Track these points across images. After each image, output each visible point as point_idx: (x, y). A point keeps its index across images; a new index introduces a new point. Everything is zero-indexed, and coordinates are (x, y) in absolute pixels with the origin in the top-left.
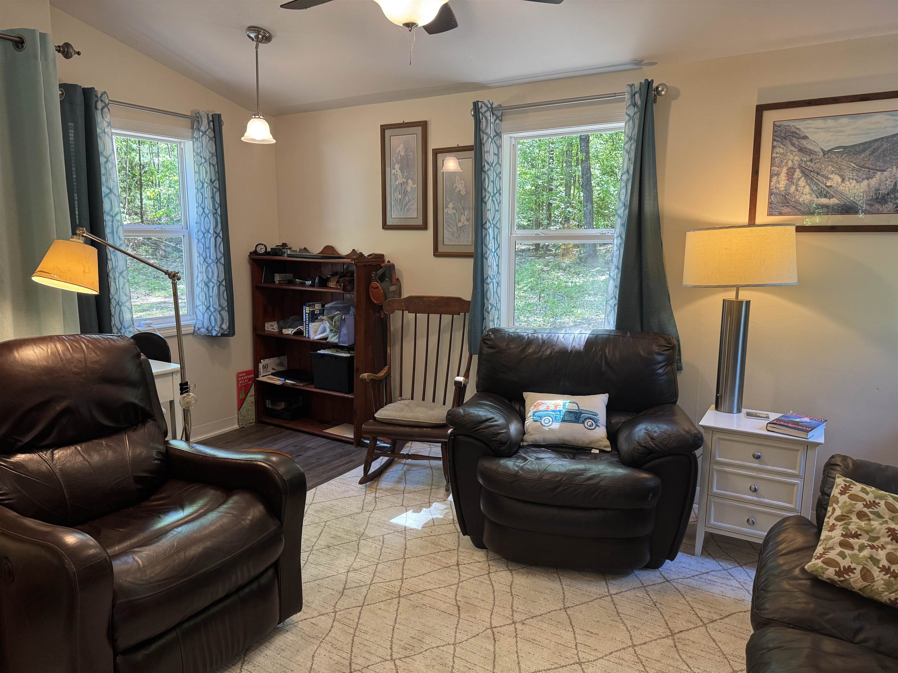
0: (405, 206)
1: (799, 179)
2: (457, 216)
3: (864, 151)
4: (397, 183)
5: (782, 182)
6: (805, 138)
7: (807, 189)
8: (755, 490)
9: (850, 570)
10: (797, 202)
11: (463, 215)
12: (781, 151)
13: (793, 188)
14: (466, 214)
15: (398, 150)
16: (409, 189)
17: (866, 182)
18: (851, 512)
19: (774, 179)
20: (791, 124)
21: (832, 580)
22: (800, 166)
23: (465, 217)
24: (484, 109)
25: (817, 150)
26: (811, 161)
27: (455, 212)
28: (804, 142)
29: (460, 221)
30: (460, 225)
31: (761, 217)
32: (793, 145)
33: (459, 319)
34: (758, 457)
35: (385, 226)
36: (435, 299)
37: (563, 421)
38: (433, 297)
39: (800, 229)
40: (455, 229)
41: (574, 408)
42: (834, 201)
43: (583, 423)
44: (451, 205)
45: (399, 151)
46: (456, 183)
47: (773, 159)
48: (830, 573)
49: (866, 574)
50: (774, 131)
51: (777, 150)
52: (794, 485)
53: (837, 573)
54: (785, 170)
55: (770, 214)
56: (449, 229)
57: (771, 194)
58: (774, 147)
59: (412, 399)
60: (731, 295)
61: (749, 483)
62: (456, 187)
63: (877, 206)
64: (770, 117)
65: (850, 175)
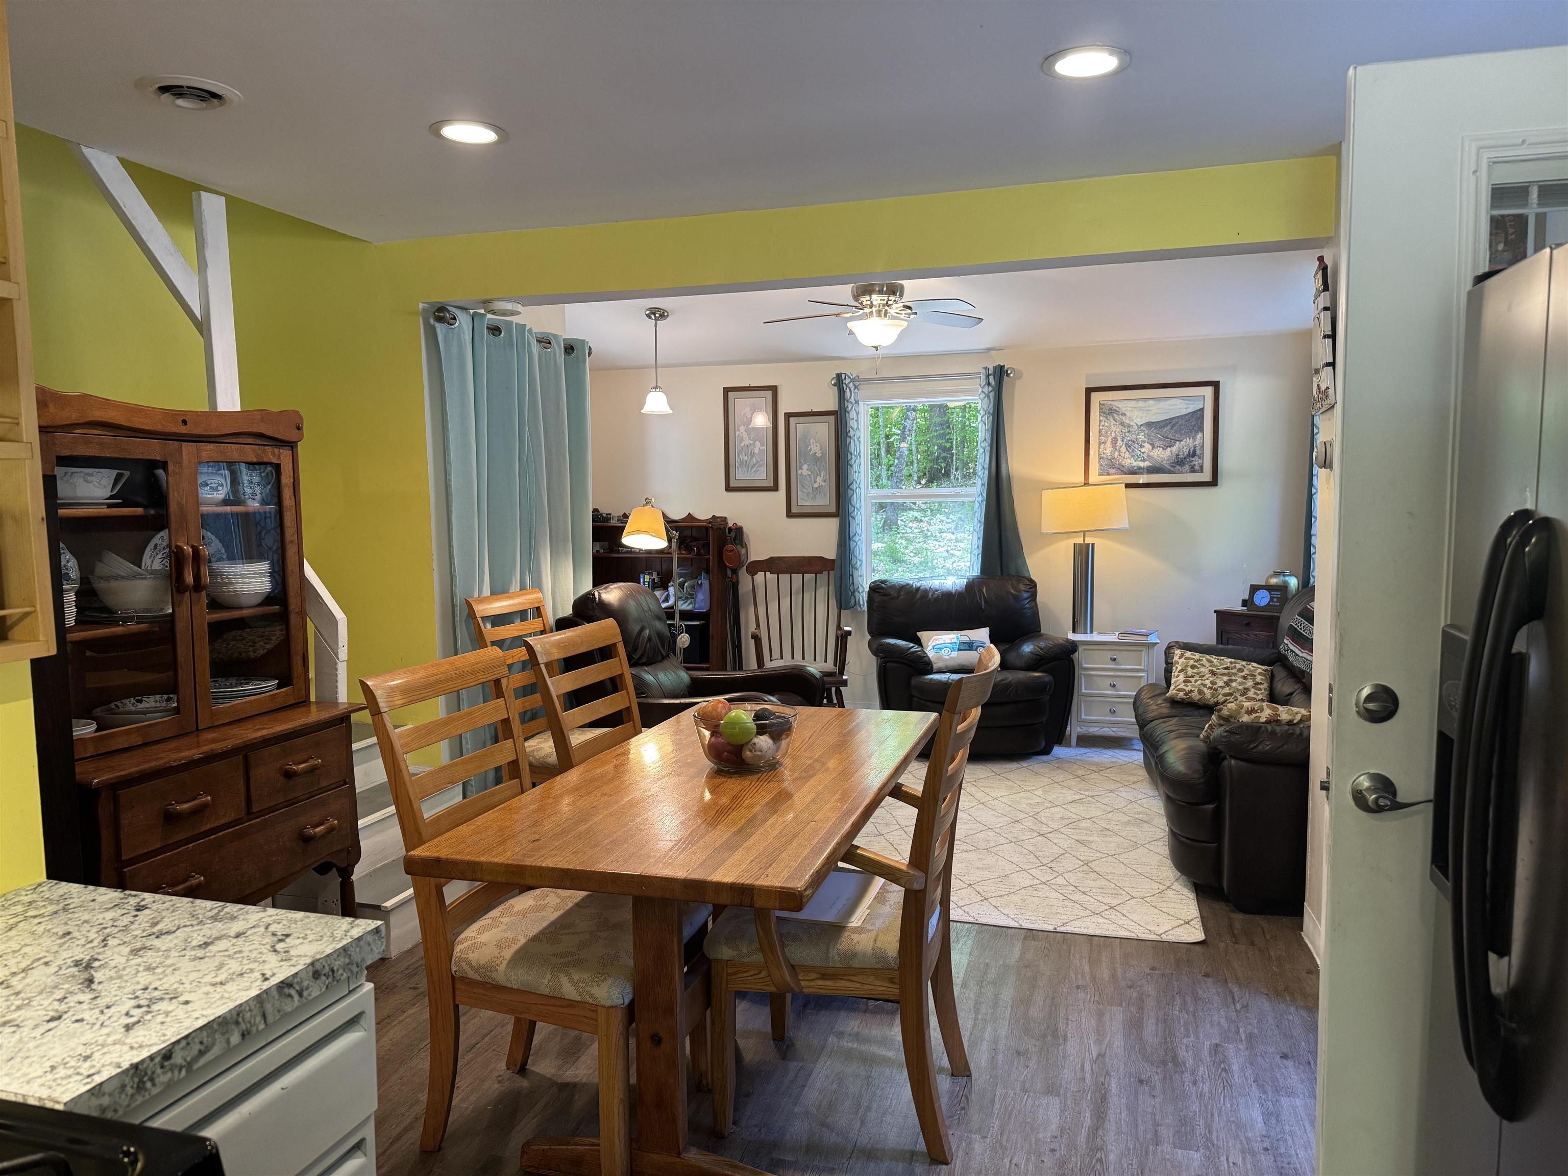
0: (753, 467)
1: (1121, 447)
2: (812, 477)
3: (1165, 426)
4: (742, 445)
5: (1109, 450)
6: (1124, 414)
7: (1127, 455)
8: (1114, 686)
9: (1191, 691)
10: (1120, 464)
11: (819, 476)
12: (1106, 424)
13: (1117, 453)
14: (822, 475)
15: (744, 412)
16: (756, 451)
17: (1169, 449)
18: (1187, 666)
19: (1102, 446)
20: (1112, 403)
21: (1183, 699)
22: (1121, 437)
23: (822, 478)
24: (847, 381)
25: (1133, 424)
26: (1129, 432)
27: (810, 473)
28: (1123, 418)
29: (815, 482)
30: (816, 485)
31: (1094, 478)
32: (1115, 419)
33: (822, 578)
34: (1115, 660)
35: (728, 488)
37: (959, 650)
38: (795, 557)
39: (1128, 486)
40: (811, 491)
41: (966, 639)
42: (1147, 464)
43: (976, 650)
44: (805, 467)
45: (745, 414)
46: (811, 445)
47: (1100, 431)
48: (1181, 694)
49: (1200, 692)
50: (1100, 409)
51: (1103, 423)
52: (1141, 677)
53: (1185, 694)
54: (1110, 438)
55: (1100, 474)
56: (804, 490)
57: (1100, 458)
58: (1100, 421)
59: (782, 658)
60: (1080, 540)
61: (1109, 681)
62: (811, 449)
63: (1178, 467)
64: (1096, 397)
65: (1157, 444)
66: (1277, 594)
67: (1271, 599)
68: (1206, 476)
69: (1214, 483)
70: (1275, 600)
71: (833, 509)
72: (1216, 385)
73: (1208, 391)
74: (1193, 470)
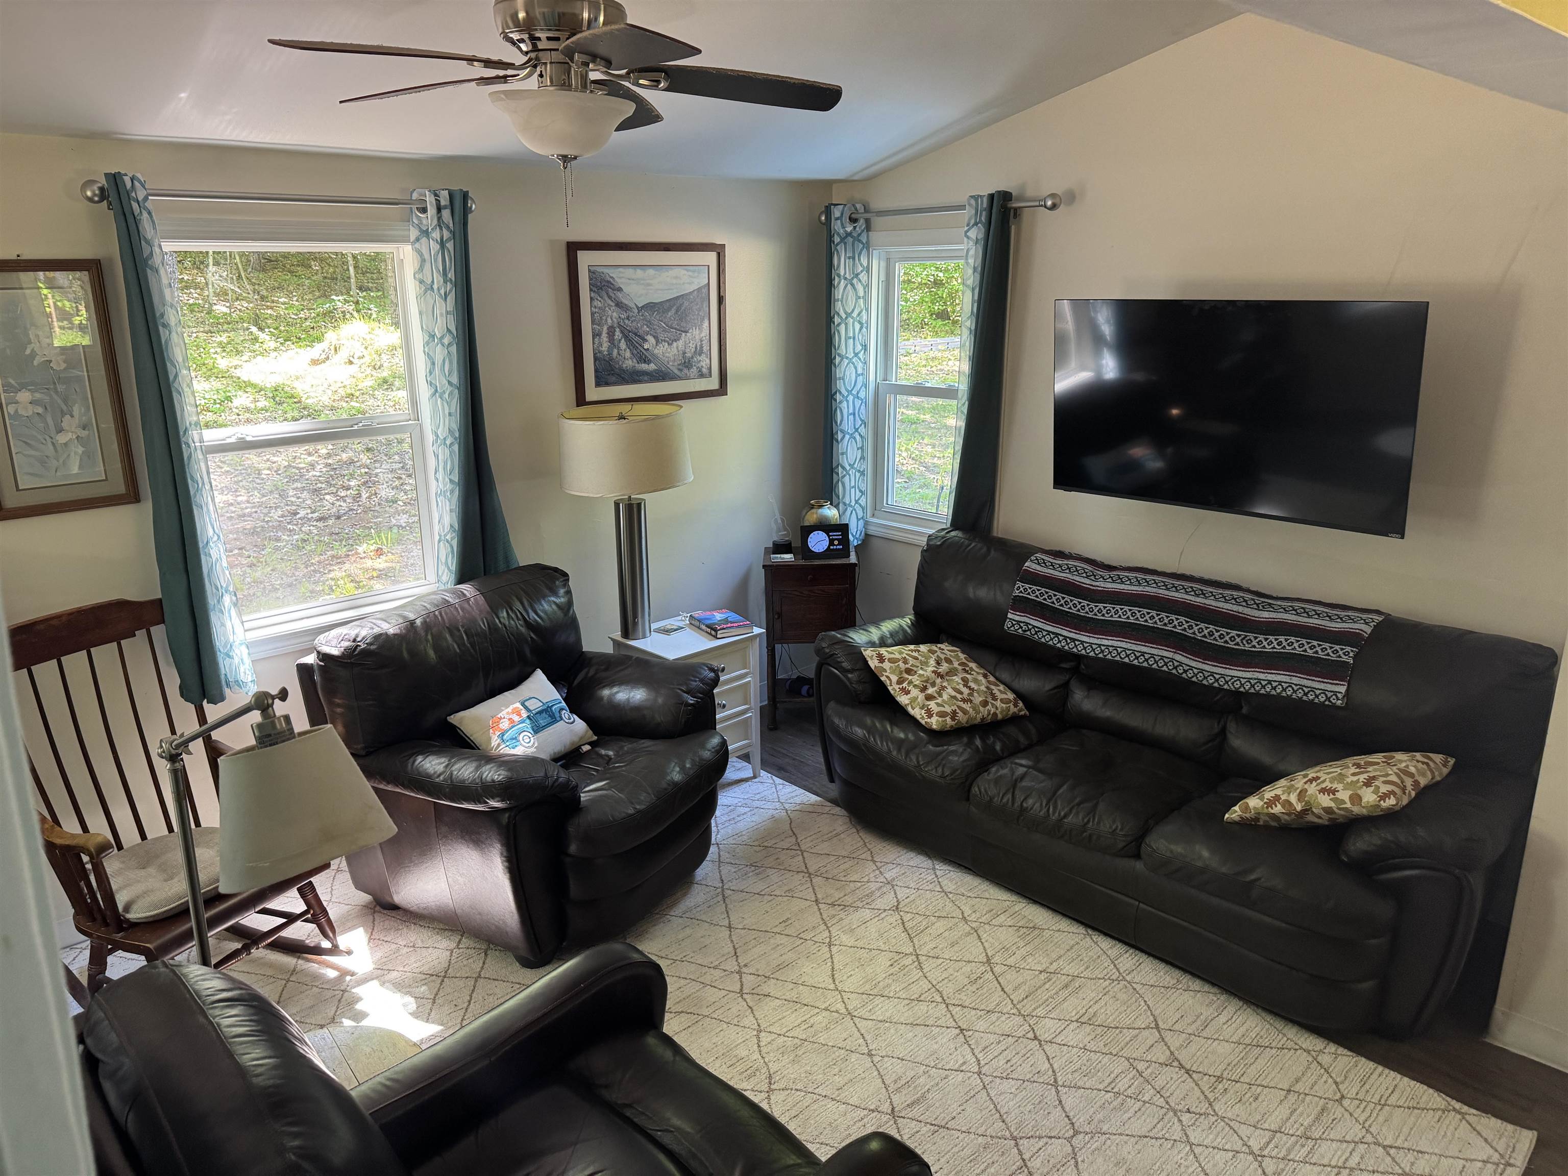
1: (620, 340)
2: (50, 420)
3: (669, 309)
5: (605, 345)
6: (620, 289)
7: (628, 354)
10: (621, 369)
11: (68, 417)
12: (600, 304)
13: (615, 351)
14: (76, 412)
17: (675, 344)
19: (597, 340)
20: (606, 270)
22: (620, 326)
23: (76, 421)
24: (140, 193)
25: (632, 305)
26: (628, 318)
27: (40, 410)
28: (620, 295)
29: (60, 430)
30: (61, 439)
31: (591, 391)
32: (610, 297)
33: (136, 646)
36: (64, 618)
37: (534, 729)
38: (58, 617)
40: (49, 451)
42: (651, 366)
44: (24, 396)
46: (30, 342)
47: (592, 314)
50: (590, 279)
51: (596, 303)
54: (605, 328)
55: (599, 387)
56: (28, 452)
57: (596, 359)
58: (592, 299)
62: (31, 351)
63: (685, 371)
64: (585, 259)
65: (661, 336)
66: (837, 535)
67: (831, 542)
68: (713, 383)
69: (722, 390)
70: (836, 542)
71: (120, 488)
72: (719, 250)
73: (710, 258)
74: (702, 376)
